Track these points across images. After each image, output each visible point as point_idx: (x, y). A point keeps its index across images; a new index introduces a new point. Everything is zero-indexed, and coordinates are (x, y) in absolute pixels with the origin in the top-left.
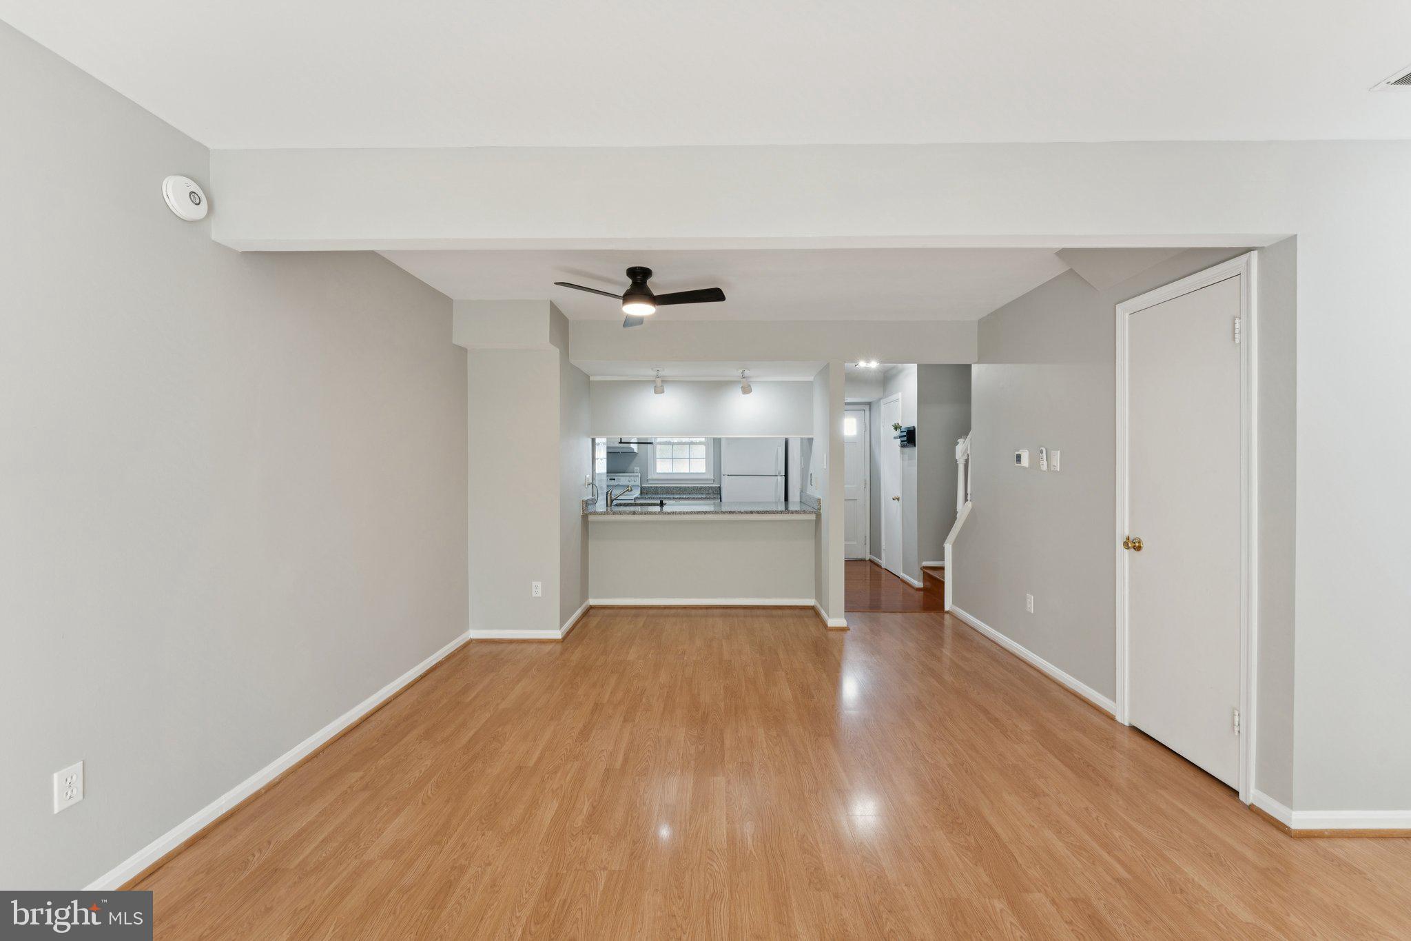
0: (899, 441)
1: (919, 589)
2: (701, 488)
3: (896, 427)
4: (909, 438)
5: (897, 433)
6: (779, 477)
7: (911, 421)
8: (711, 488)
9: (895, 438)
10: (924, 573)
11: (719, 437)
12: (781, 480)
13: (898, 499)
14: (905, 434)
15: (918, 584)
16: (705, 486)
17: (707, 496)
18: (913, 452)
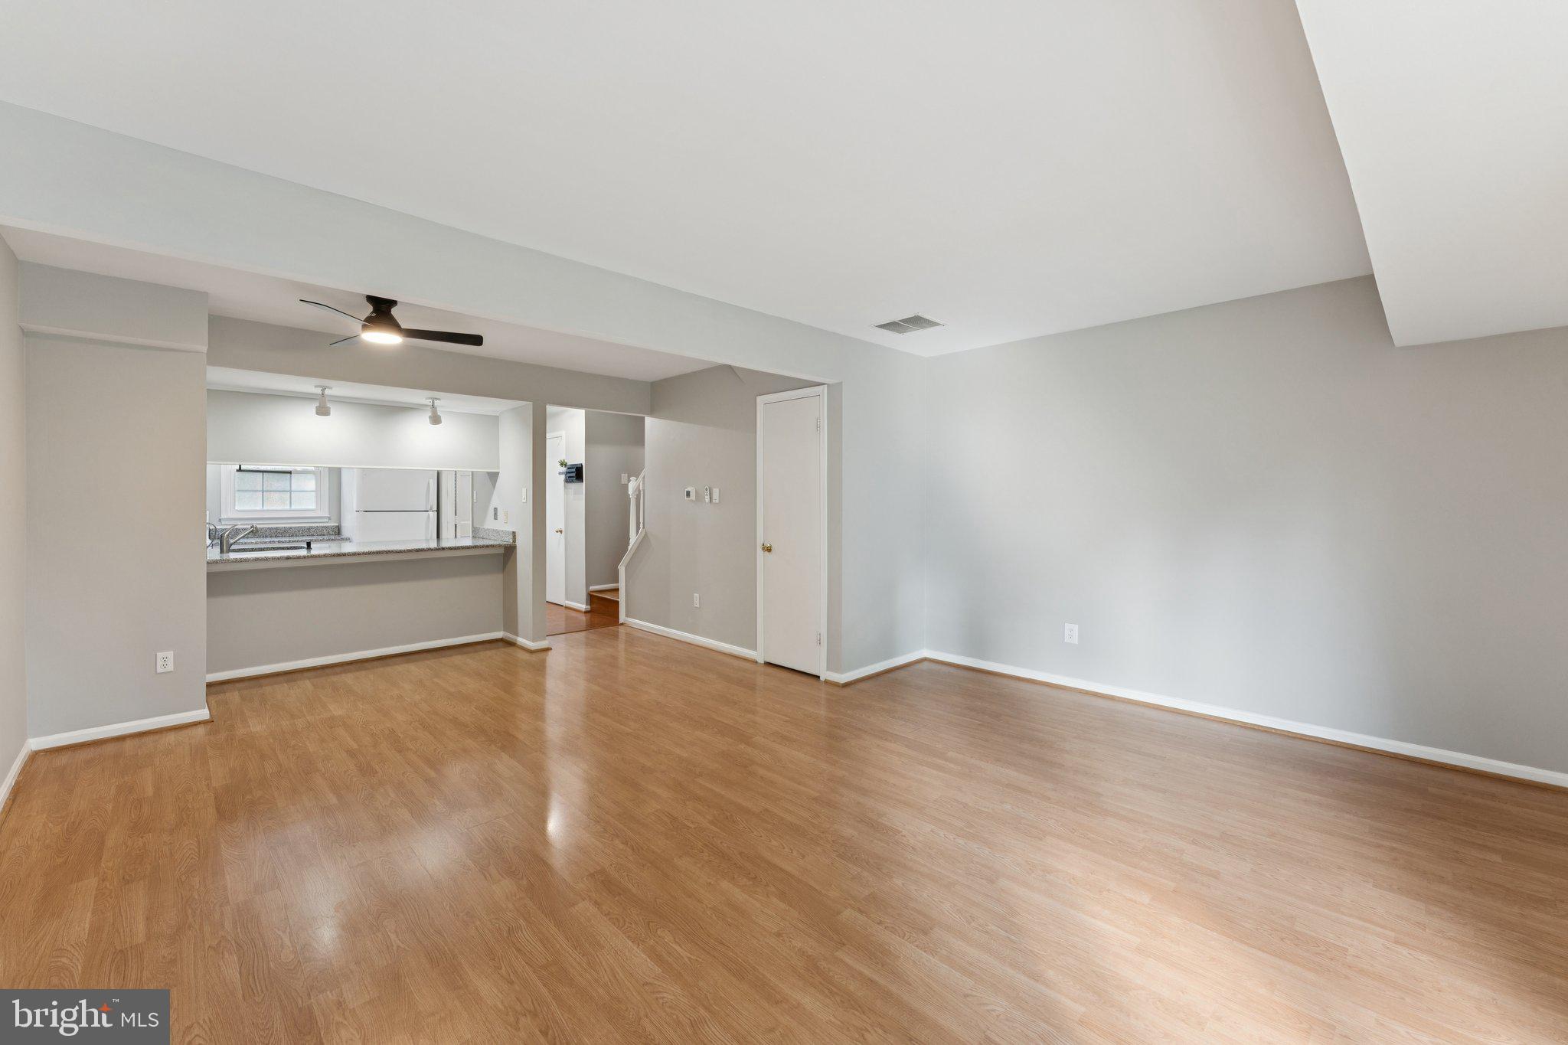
0: (563, 477)
1: (586, 612)
2: (309, 529)
3: (563, 464)
4: (576, 474)
5: (564, 469)
6: (430, 513)
7: (579, 459)
8: (326, 527)
9: (560, 473)
10: (591, 596)
11: (338, 466)
12: (433, 515)
13: (561, 532)
14: (574, 470)
15: (583, 607)
16: (316, 525)
17: (320, 538)
18: (581, 488)
